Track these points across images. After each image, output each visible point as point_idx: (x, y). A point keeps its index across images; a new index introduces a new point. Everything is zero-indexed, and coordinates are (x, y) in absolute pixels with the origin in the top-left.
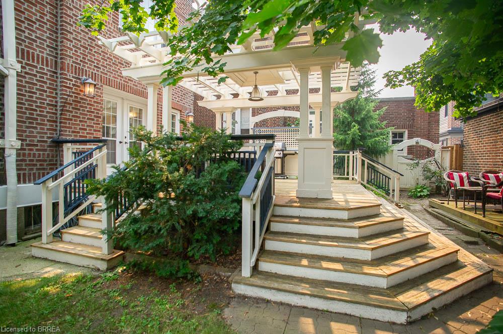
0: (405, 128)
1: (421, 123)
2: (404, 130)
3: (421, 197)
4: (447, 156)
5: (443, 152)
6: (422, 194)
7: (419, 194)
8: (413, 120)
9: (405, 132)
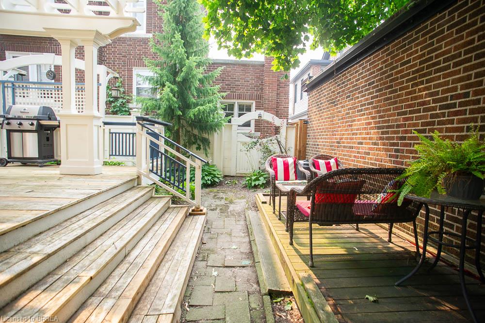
0: (252, 99)
1: (270, 94)
2: (251, 101)
3: (256, 187)
4: (292, 134)
5: (288, 129)
6: (257, 183)
7: (253, 184)
8: (262, 89)
9: (252, 103)
